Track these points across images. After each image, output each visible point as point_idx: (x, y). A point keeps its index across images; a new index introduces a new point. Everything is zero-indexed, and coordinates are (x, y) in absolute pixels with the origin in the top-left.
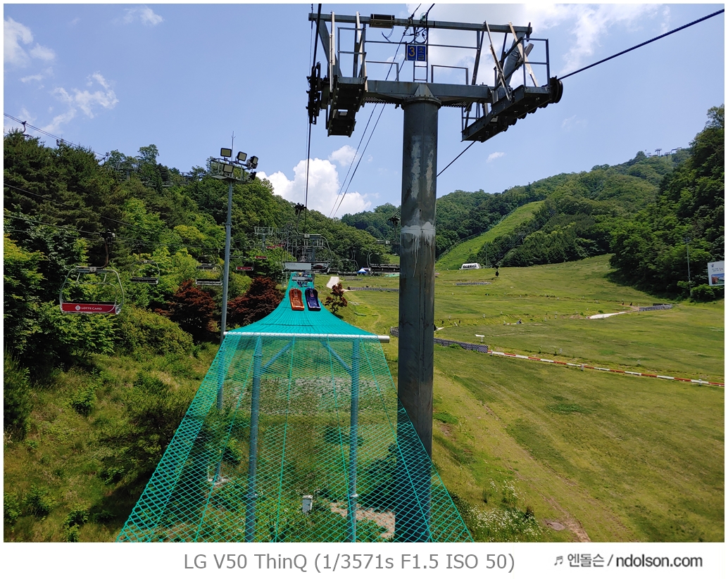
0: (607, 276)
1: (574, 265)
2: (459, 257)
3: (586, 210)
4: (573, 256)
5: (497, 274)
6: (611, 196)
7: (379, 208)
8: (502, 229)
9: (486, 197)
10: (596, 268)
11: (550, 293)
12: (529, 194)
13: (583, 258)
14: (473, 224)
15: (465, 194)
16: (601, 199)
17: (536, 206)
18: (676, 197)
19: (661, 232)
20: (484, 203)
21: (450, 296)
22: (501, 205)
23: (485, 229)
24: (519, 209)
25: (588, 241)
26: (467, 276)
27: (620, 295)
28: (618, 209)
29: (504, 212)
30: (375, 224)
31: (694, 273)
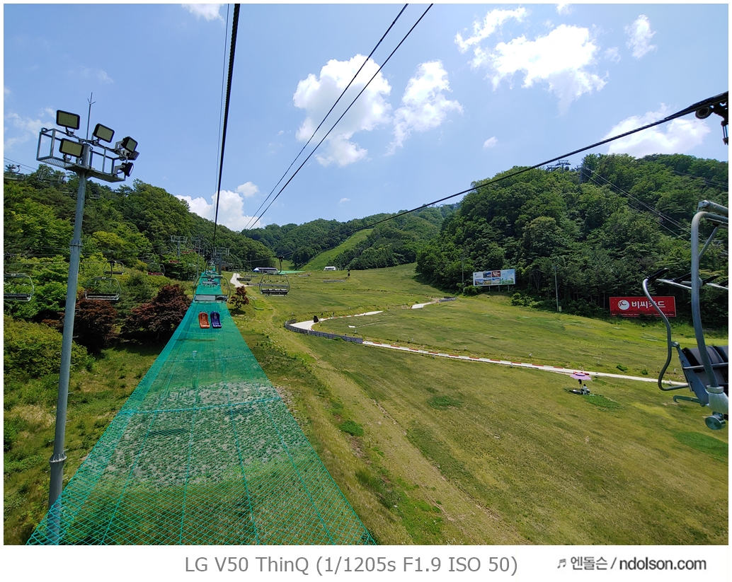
0: (414, 278)
1: (393, 270)
2: (322, 262)
3: (398, 236)
4: (391, 264)
5: (349, 275)
6: (411, 228)
7: (268, 226)
8: (348, 244)
9: (338, 224)
10: (407, 272)
11: (383, 289)
12: (364, 224)
13: (396, 265)
14: (330, 240)
15: (325, 221)
16: (405, 230)
17: (369, 232)
18: (454, 232)
19: (446, 253)
20: (337, 228)
21: (320, 290)
22: (348, 229)
23: (337, 245)
24: (357, 233)
25: (400, 255)
26: (328, 275)
27: (424, 290)
28: (416, 237)
29: (349, 234)
30: (265, 237)
31: (465, 278)
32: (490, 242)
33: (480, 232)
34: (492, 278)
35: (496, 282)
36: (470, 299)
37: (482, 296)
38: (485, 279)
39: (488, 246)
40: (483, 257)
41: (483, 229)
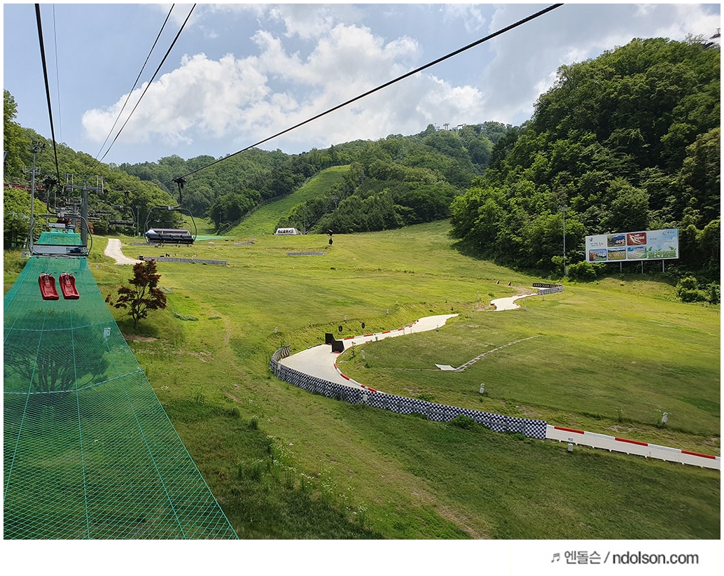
3: (398, 176)
4: (392, 224)
5: (331, 242)
7: (164, 159)
9: (285, 157)
11: (406, 268)
12: (333, 156)
13: (401, 226)
14: (277, 184)
15: (261, 152)
17: (344, 170)
20: (286, 163)
24: (322, 172)
25: (406, 208)
30: (160, 176)
31: (569, 248)
32: (612, 178)
33: (587, 159)
34: (627, 247)
35: (636, 255)
36: (584, 287)
37: (608, 281)
38: (612, 248)
39: (608, 185)
40: (599, 207)
41: (592, 152)
